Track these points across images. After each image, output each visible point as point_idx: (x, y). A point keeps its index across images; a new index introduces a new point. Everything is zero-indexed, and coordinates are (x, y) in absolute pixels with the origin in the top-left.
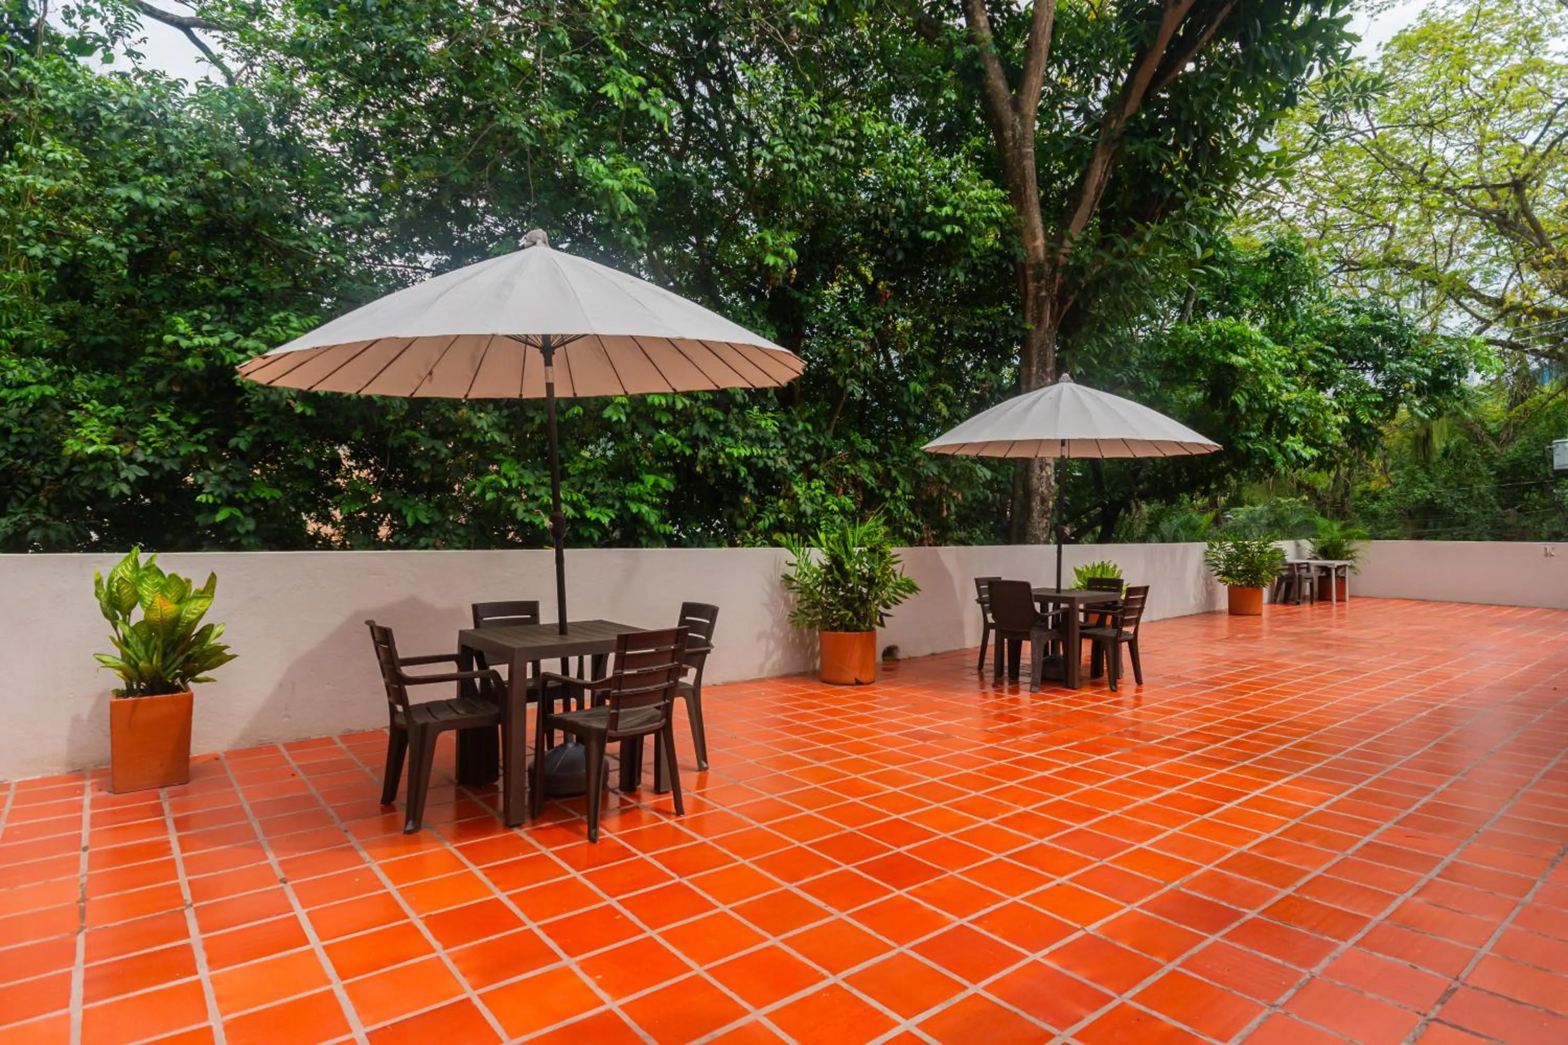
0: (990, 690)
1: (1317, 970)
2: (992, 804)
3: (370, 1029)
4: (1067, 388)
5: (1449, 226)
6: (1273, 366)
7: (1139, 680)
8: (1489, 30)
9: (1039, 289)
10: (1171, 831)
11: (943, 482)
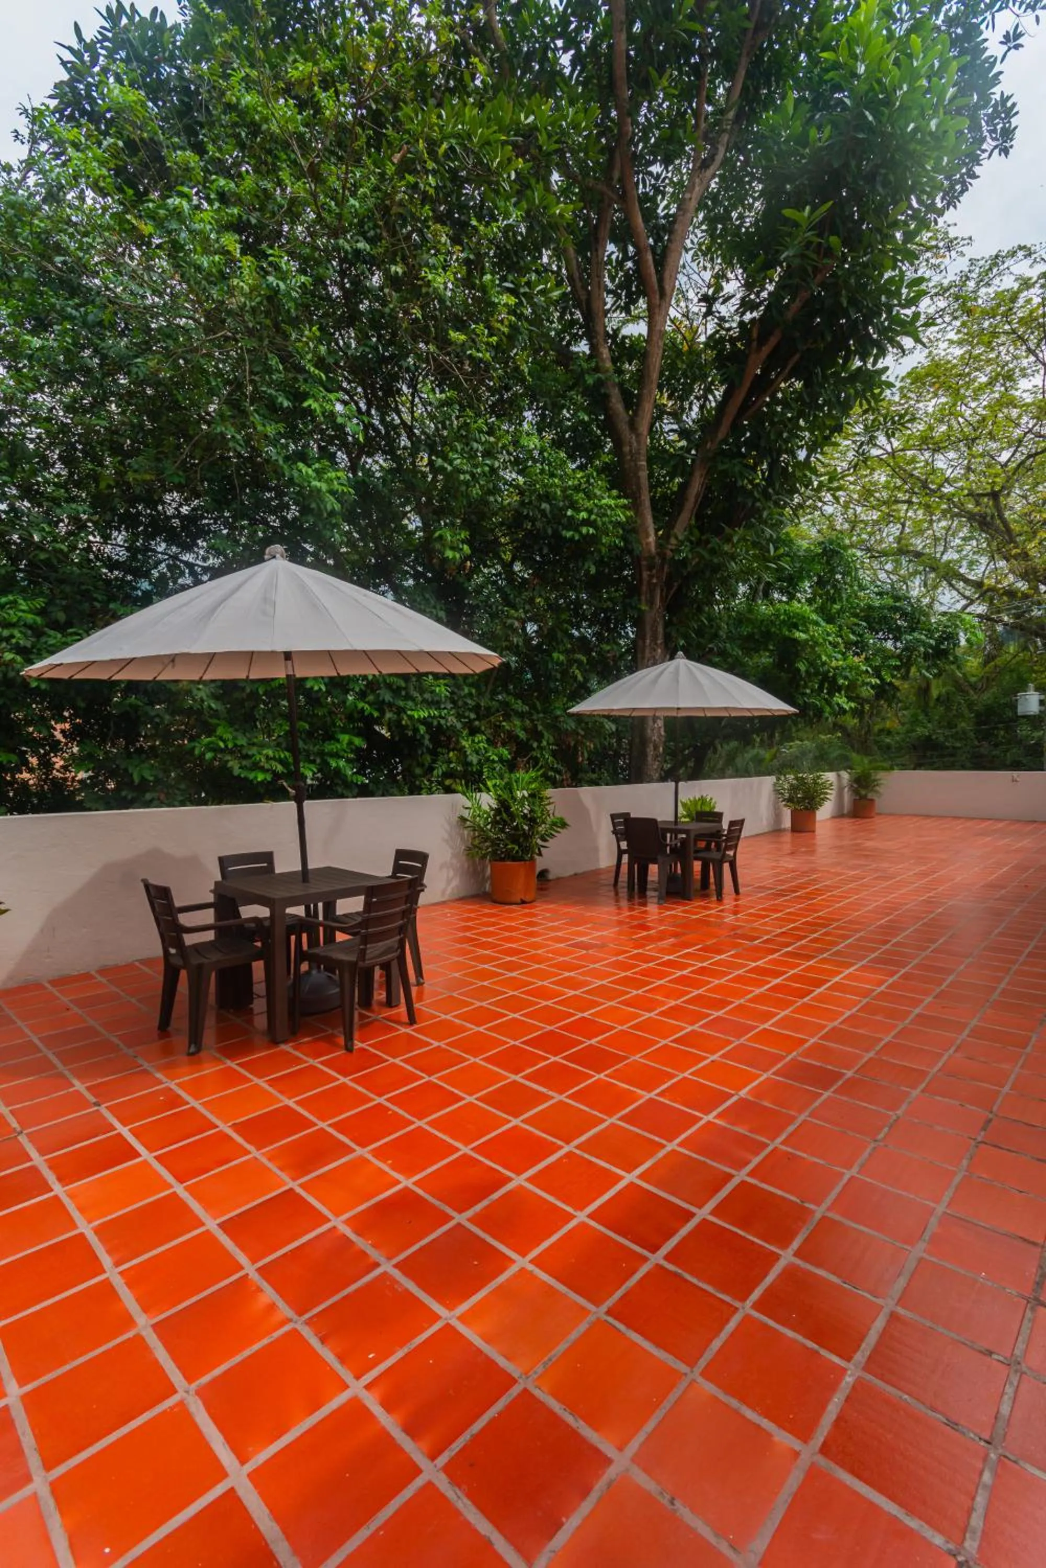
0: (624, 903)
1: (899, 1112)
2: (651, 1000)
3: (218, 1221)
4: (681, 663)
5: (943, 523)
6: (825, 640)
7: (737, 891)
8: (977, 369)
9: (651, 577)
10: (783, 1014)
11: (578, 734)
